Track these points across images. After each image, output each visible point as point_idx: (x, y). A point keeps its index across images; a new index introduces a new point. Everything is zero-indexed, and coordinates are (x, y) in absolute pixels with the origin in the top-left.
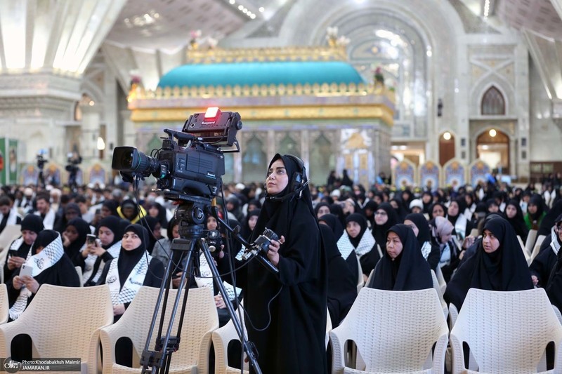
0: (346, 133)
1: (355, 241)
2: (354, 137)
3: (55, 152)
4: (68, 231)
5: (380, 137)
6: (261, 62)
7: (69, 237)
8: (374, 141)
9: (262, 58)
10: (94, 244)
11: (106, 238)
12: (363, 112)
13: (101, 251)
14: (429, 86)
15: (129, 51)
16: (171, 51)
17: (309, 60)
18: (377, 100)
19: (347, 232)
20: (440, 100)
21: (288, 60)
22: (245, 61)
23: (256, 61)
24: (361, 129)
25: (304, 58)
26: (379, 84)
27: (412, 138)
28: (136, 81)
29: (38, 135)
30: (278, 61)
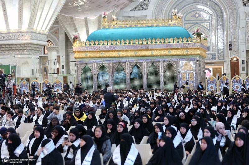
0: (182, 63)
1: (183, 136)
2: (186, 64)
3: (35, 71)
4: (54, 132)
5: (199, 64)
6: (139, 27)
7: (54, 135)
8: (196, 66)
9: (139, 25)
10: (67, 141)
11: (72, 138)
12: (190, 52)
13: (70, 144)
14: (225, 33)
15: (71, 18)
16: (93, 18)
17: (163, 26)
18: (198, 45)
19: (180, 131)
20: (230, 42)
21: (152, 26)
22: (131, 27)
23: (136, 27)
24: (190, 60)
25: (160, 25)
26: (199, 38)
27: (217, 60)
28: (76, 38)
29: (26, 63)
30: (147, 26)
